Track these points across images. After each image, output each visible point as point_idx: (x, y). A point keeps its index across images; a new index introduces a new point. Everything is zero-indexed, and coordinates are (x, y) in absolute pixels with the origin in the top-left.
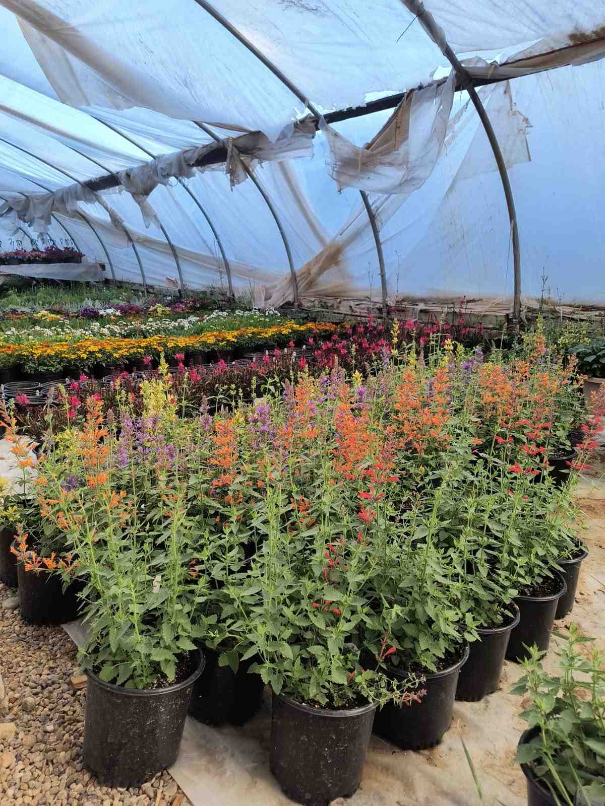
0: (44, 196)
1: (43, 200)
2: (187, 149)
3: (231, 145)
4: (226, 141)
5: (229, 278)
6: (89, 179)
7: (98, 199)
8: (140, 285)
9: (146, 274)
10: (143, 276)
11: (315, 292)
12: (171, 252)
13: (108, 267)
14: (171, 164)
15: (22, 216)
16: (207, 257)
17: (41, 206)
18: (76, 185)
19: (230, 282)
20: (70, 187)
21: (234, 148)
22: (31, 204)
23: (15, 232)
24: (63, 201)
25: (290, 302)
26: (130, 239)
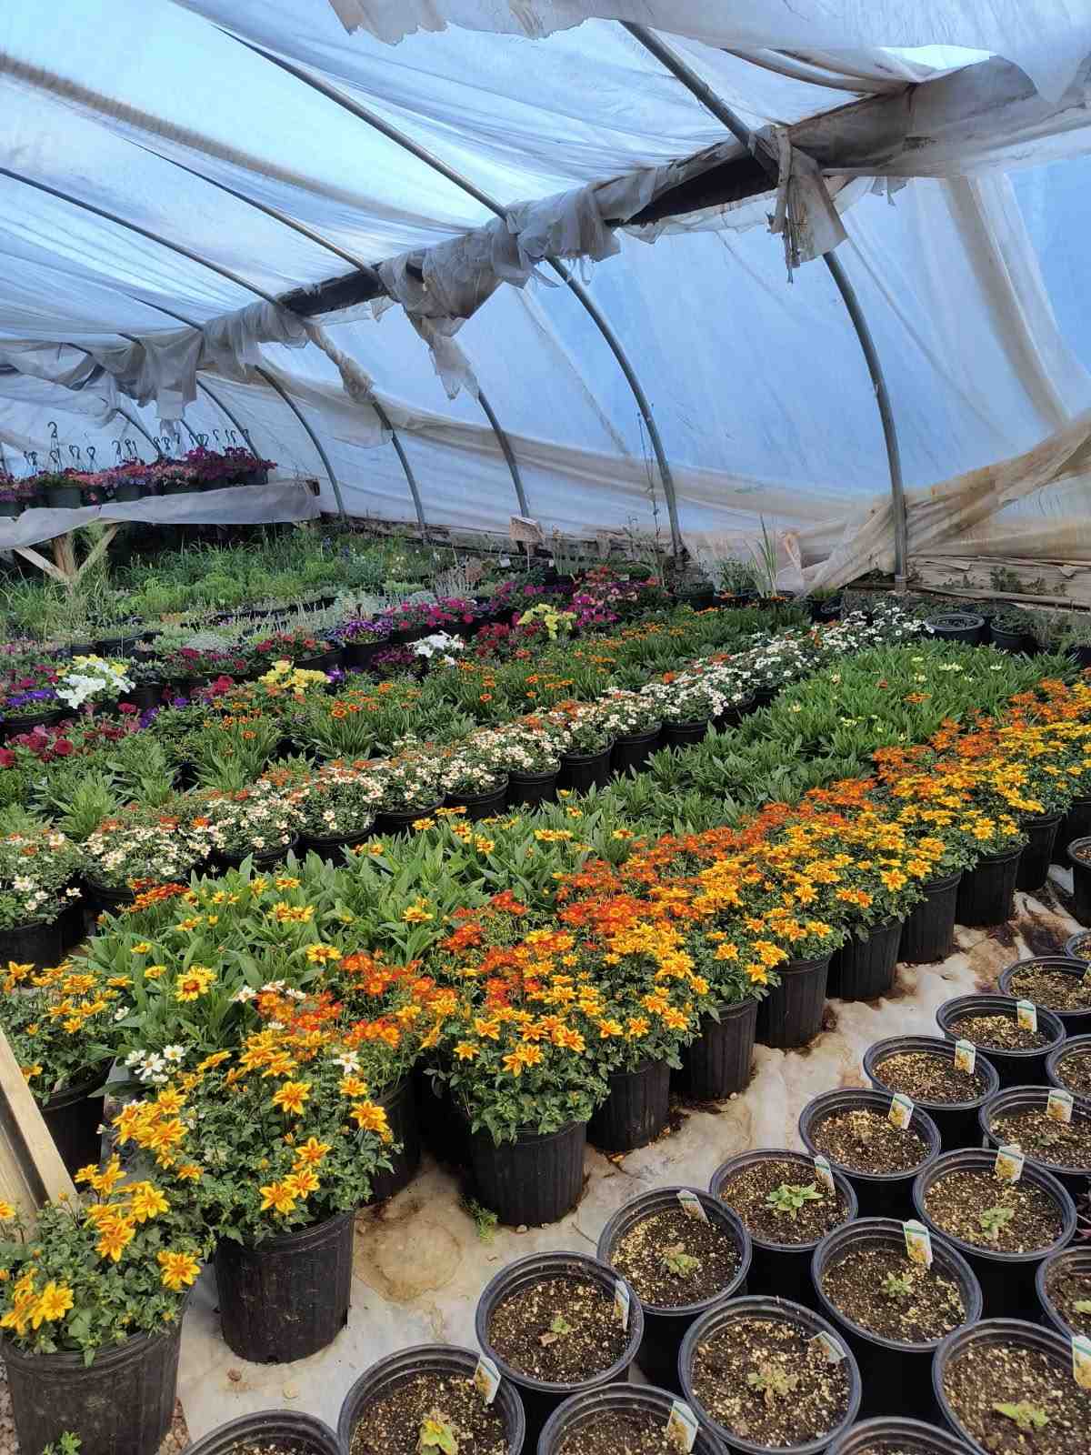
0: (174, 338)
1: (176, 347)
2: (606, 177)
3: (785, 146)
4: (768, 137)
5: (672, 508)
6: (293, 288)
7: (314, 336)
8: (411, 525)
9: (423, 500)
10: (418, 504)
11: (979, 545)
12: (500, 450)
13: (325, 486)
14: (558, 227)
15: (125, 385)
16: (608, 460)
17: (175, 362)
18: (259, 305)
19: (674, 520)
20: (244, 310)
21: (797, 152)
22: (148, 358)
23: (109, 419)
24: (226, 346)
25: (878, 574)
26: (387, 425)
